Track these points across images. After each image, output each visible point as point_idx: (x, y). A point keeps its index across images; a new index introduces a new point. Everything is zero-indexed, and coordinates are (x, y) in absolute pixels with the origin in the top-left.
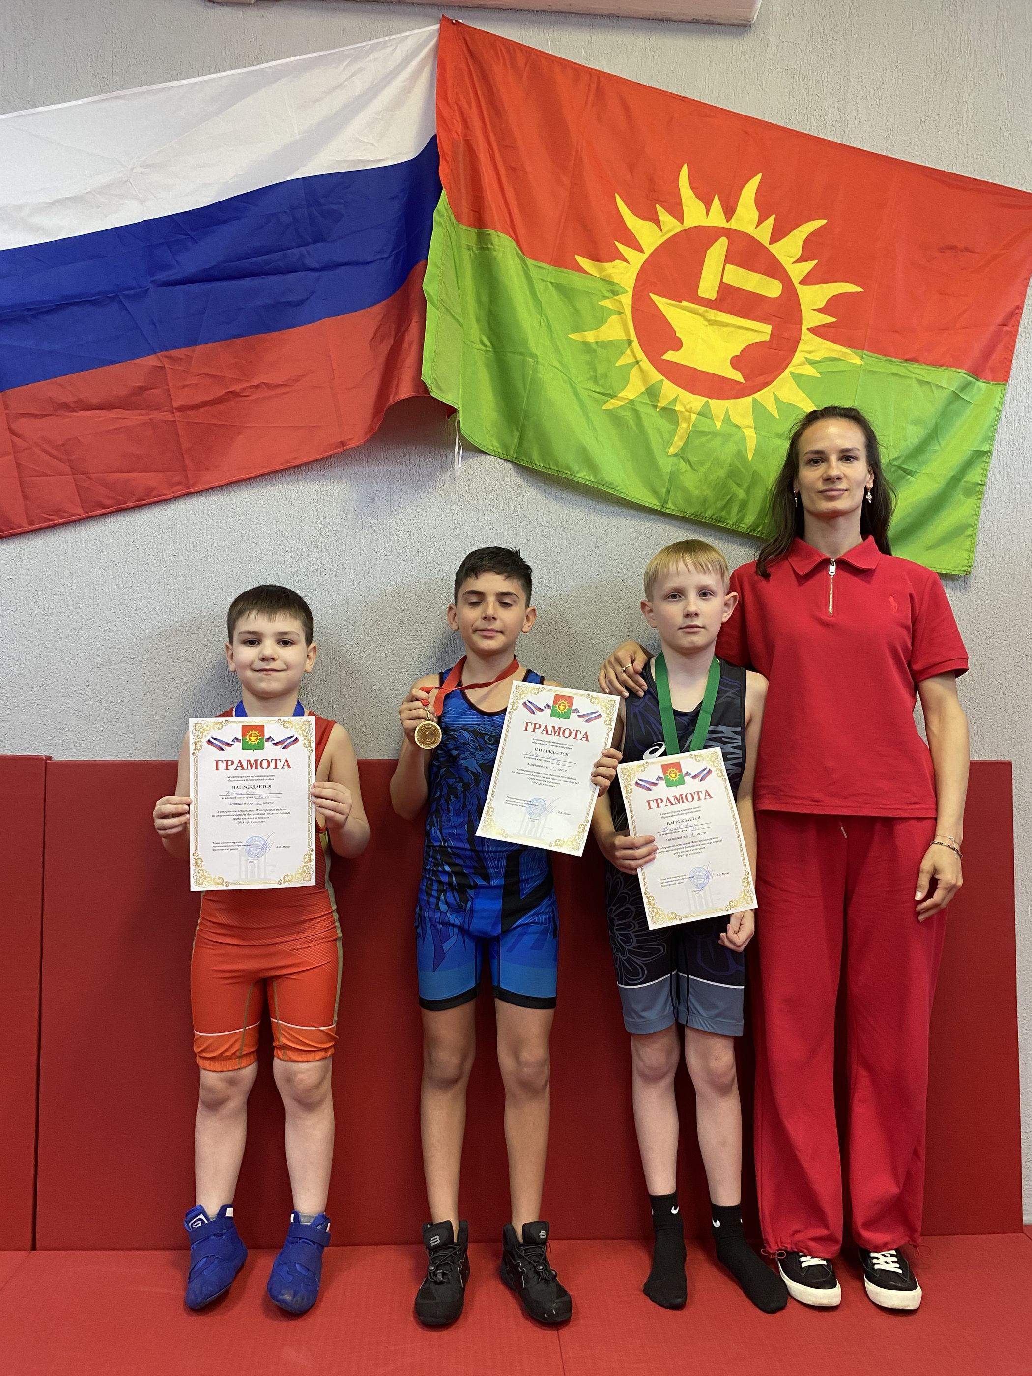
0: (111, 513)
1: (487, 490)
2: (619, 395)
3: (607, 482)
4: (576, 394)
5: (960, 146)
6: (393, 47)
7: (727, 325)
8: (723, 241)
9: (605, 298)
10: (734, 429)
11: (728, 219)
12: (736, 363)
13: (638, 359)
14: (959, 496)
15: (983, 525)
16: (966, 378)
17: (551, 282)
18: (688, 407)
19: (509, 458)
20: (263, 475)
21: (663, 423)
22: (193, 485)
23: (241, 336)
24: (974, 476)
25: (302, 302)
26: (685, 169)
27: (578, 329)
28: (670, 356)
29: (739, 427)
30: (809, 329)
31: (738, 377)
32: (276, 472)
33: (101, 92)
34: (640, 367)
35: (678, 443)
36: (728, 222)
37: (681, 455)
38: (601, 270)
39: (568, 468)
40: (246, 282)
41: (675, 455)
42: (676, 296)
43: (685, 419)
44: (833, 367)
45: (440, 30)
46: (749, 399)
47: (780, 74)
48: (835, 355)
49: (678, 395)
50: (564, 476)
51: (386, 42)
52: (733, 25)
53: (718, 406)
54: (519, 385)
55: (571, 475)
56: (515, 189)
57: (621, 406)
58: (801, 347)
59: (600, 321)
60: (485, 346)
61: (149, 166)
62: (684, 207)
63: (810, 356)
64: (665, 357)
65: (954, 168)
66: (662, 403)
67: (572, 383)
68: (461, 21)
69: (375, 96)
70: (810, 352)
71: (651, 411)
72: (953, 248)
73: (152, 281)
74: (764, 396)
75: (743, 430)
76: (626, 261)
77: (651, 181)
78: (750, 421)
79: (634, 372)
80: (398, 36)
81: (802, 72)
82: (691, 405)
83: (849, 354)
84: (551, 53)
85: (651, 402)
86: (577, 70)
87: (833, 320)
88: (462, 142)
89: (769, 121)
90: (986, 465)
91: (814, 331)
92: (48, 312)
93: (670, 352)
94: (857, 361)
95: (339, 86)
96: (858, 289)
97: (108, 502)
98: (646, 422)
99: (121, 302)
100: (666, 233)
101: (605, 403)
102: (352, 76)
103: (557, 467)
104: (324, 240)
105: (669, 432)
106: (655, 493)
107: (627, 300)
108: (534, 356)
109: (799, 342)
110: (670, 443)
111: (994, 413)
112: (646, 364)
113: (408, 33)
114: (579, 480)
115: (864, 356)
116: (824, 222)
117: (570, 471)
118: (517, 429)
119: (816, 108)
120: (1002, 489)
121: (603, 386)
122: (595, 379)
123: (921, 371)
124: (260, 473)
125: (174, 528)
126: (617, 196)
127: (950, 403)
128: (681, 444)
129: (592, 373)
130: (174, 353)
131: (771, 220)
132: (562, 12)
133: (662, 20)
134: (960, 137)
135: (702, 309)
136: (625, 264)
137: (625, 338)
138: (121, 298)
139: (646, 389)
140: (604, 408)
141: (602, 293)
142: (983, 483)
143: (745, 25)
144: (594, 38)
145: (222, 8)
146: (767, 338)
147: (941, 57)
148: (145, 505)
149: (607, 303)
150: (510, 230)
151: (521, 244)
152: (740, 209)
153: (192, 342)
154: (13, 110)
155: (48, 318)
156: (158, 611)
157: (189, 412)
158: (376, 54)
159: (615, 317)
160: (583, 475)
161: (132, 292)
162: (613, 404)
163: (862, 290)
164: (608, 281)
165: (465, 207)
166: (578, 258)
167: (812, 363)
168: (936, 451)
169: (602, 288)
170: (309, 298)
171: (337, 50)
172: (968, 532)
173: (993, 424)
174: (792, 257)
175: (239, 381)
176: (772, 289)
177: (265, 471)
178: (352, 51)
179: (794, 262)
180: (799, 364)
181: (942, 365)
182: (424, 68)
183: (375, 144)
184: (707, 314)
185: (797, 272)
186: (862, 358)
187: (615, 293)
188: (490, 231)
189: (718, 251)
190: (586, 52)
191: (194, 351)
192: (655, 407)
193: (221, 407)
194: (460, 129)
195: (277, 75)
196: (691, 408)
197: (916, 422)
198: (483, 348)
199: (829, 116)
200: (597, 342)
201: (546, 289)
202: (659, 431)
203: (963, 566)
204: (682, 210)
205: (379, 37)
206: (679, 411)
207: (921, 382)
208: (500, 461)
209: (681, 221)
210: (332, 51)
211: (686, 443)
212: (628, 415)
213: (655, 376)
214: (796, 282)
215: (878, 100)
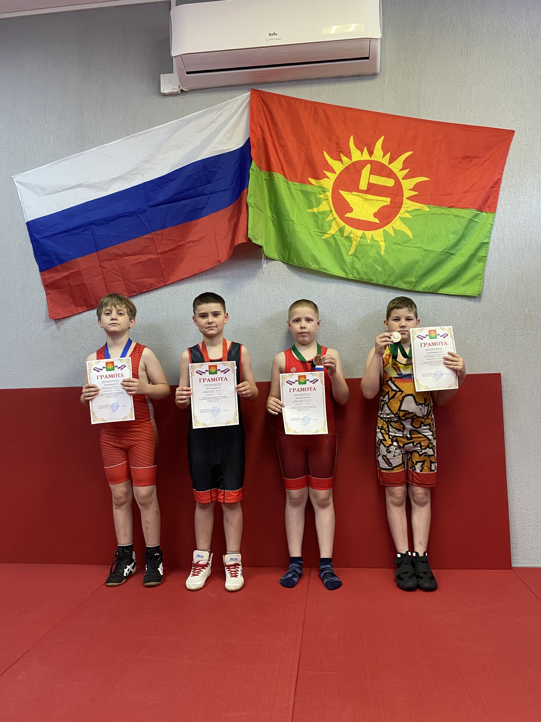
0: (138, 294)
1: (277, 275)
2: (328, 233)
3: (323, 268)
4: (311, 235)
5: (471, 113)
6: (233, 103)
7: (372, 200)
8: (369, 165)
9: (320, 194)
10: (376, 242)
11: (371, 156)
12: (375, 215)
13: (335, 218)
14: (475, 261)
15: (487, 273)
16: (476, 212)
17: (299, 190)
18: (356, 235)
19: (285, 262)
20: (192, 276)
21: (347, 243)
22: (167, 282)
23: (181, 223)
24: (481, 253)
25: (203, 208)
26: (352, 137)
27: (311, 207)
28: (348, 215)
29: (378, 241)
30: (407, 198)
31: (377, 221)
32: (197, 274)
33: (126, 136)
34: (336, 221)
35: (352, 250)
36: (370, 157)
37: (355, 255)
38: (318, 183)
39: (308, 264)
40: (183, 202)
41: (351, 255)
42: (350, 190)
43: (355, 240)
44: (416, 213)
45: (251, 94)
46: (382, 230)
47: (391, 93)
48: (418, 208)
49: (351, 231)
50: (306, 267)
51: (230, 102)
52: (370, 75)
53: (369, 234)
54: (288, 233)
55: (309, 266)
56: (283, 154)
57: (329, 237)
58: (403, 206)
59: (319, 203)
60: (274, 218)
61: (145, 162)
62: (352, 154)
63: (406, 209)
64: (346, 216)
65: (469, 122)
66: (345, 235)
67: (309, 230)
68: (259, 89)
69: (227, 124)
70: (407, 208)
71: (341, 238)
72: (469, 157)
73: (148, 206)
74: (388, 228)
75: (379, 242)
76: (329, 178)
77: (338, 144)
78: (382, 239)
79: (334, 223)
80: (235, 99)
81: (400, 90)
82: (357, 234)
83: (424, 207)
84: (295, 97)
85: (341, 234)
86: (306, 102)
87: (417, 193)
88: (261, 138)
89: (387, 113)
90: (487, 248)
91: (409, 198)
92: (112, 221)
93: (348, 213)
94: (427, 209)
95: (214, 122)
96: (427, 179)
97: (137, 290)
98: (340, 243)
99: (137, 215)
100: (346, 164)
101: (322, 236)
102: (218, 117)
103: (304, 264)
104: (211, 183)
105: (348, 246)
106: (344, 271)
107: (329, 194)
108: (293, 221)
109: (402, 204)
110: (349, 250)
111: (489, 226)
112: (338, 220)
113: (239, 97)
114: (312, 268)
115: (430, 207)
116: (412, 152)
117: (308, 265)
118: (288, 250)
119: (406, 105)
120: (495, 258)
121: (322, 230)
122: (318, 227)
123: (454, 211)
124: (190, 275)
125: (161, 298)
126: (324, 152)
127: (469, 223)
128: (354, 250)
129: (317, 225)
130: (156, 232)
131: (389, 154)
132: (299, 80)
133: (340, 77)
134: (471, 109)
135: (361, 194)
136: (328, 179)
137: (329, 210)
138: (137, 213)
139: (339, 230)
140: (322, 238)
141: (319, 192)
142: (486, 256)
143: (375, 74)
144: (312, 89)
145: (168, 97)
146: (389, 203)
147: (461, 76)
148: (150, 290)
149: (322, 196)
150: (281, 171)
151: (286, 176)
152: (375, 152)
153: (163, 227)
154: (96, 146)
155: (112, 223)
156: (157, 330)
157: (164, 254)
158: (227, 107)
159: (325, 201)
160: (314, 266)
161: (141, 210)
162: (326, 236)
163: (429, 179)
164: (322, 187)
165: (263, 164)
166: (310, 179)
167: (408, 212)
168: (464, 244)
169: (320, 190)
170: (206, 206)
171: (212, 107)
172: (480, 277)
173: (489, 230)
174: (398, 169)
175: (181, 241)
176: (390, 183)
177: (192, 274)
178: (218, 107)
179: (399, 171)
180: (403, 213)
181: (465, 208)
182: (246, 110)
183: (228, 143)
184: (363, 196)
185: (400, 175)
186: (429, 208)
187: (325, 192)
188: (274, 173)
189: (367, 169)
190: (309, 95)
191: (164, 231)
192: (343, 236)
193: (175, 251)
194: (260, 133)
195: (190, 120)
196: (357, 236)
197: (454, 233)
198: (273, 219)
199: (412, 108)
200: (318, 212)
201: (297, 193)
202: (344, 246)
203: (477, 292)
204: (351, 155)
205: (228, 100)
206: (352, 237)
207: (456, 216)
208: (282, 263)
209: (351, 159)
210: (209, 108)
211: (356, 250)
212: (332, 240)
213: (342, 224)
214: (400, 179)
215: (434, 98)
